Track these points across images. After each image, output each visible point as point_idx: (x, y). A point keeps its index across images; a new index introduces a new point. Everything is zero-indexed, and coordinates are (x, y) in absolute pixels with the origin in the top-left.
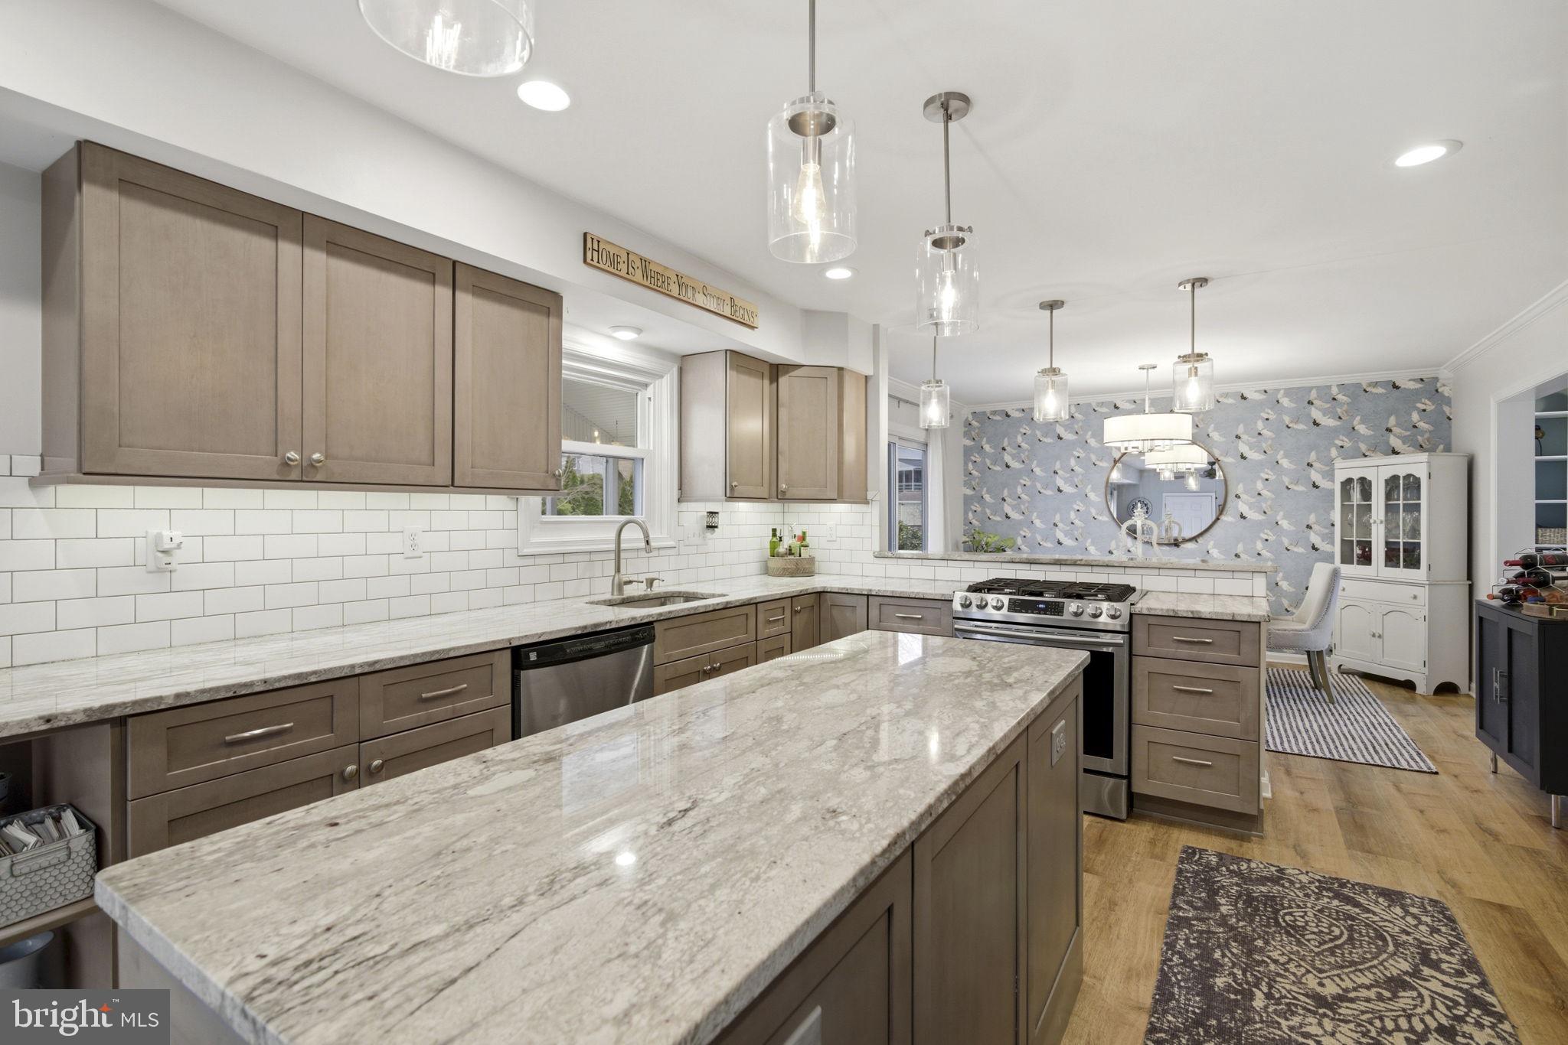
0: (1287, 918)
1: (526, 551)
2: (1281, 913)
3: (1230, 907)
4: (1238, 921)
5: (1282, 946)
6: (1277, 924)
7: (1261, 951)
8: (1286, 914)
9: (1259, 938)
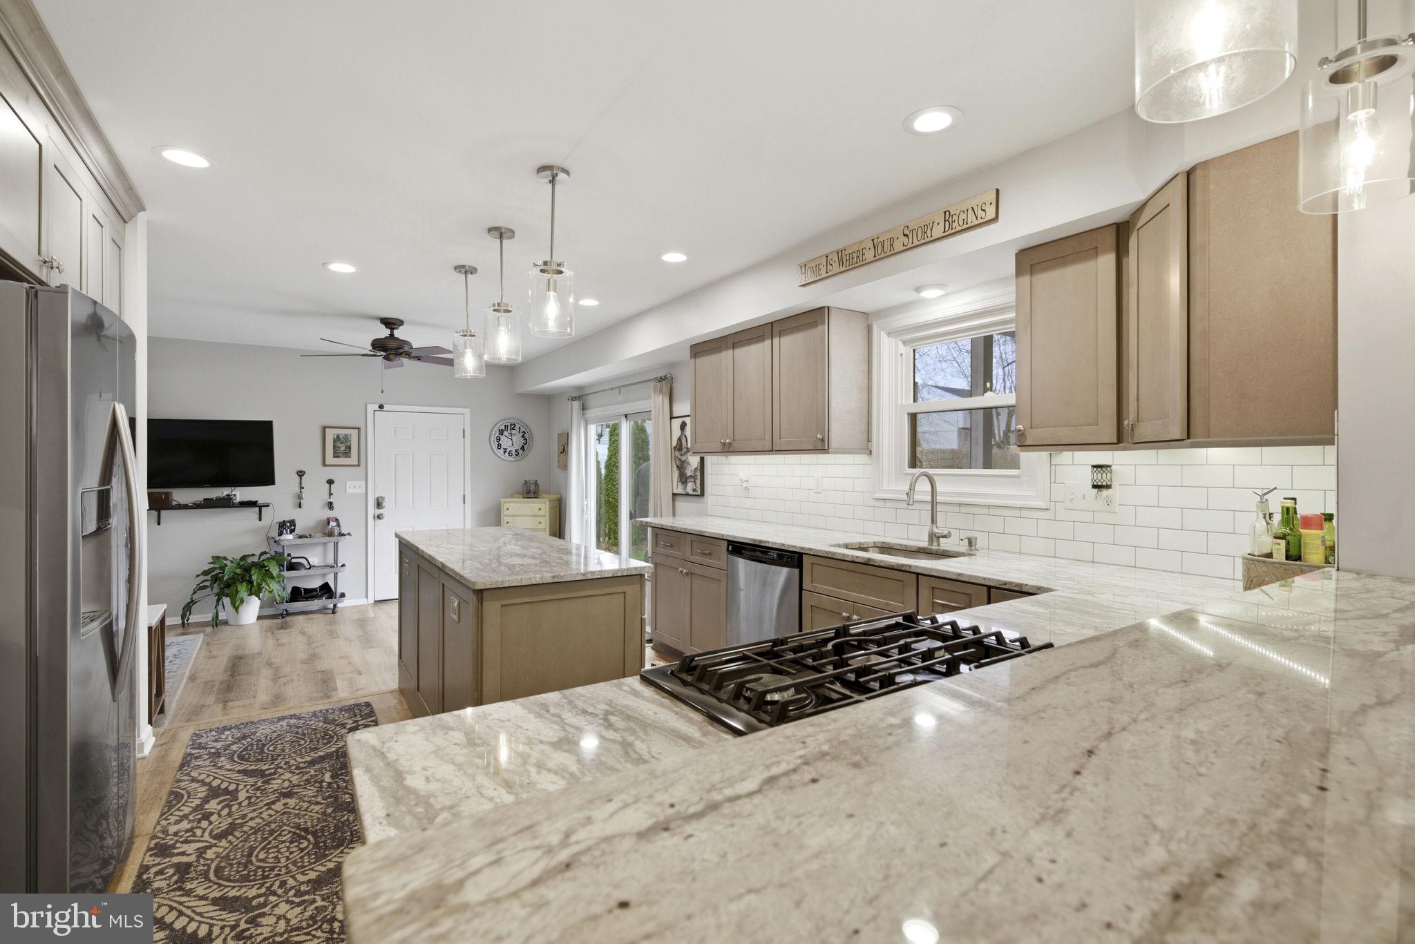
0: (306, 844)
1: (878, 495)
2: (311, 846)
3: (356, 828)
4: (348, 820)
5: (312, 816)
6: (314, 834)
7: (328, 806)
8: (307, 847)
9: (330, 814)
